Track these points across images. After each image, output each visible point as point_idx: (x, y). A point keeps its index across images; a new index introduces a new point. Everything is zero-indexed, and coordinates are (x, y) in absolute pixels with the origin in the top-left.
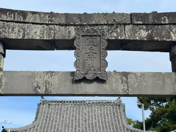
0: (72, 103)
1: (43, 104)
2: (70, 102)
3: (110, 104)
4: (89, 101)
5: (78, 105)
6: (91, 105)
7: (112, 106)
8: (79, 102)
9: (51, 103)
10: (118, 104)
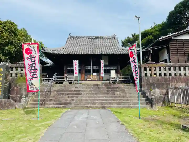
3: (109, 38)
4: (97, 36)
9: (74, 38)
10: (114, 38)
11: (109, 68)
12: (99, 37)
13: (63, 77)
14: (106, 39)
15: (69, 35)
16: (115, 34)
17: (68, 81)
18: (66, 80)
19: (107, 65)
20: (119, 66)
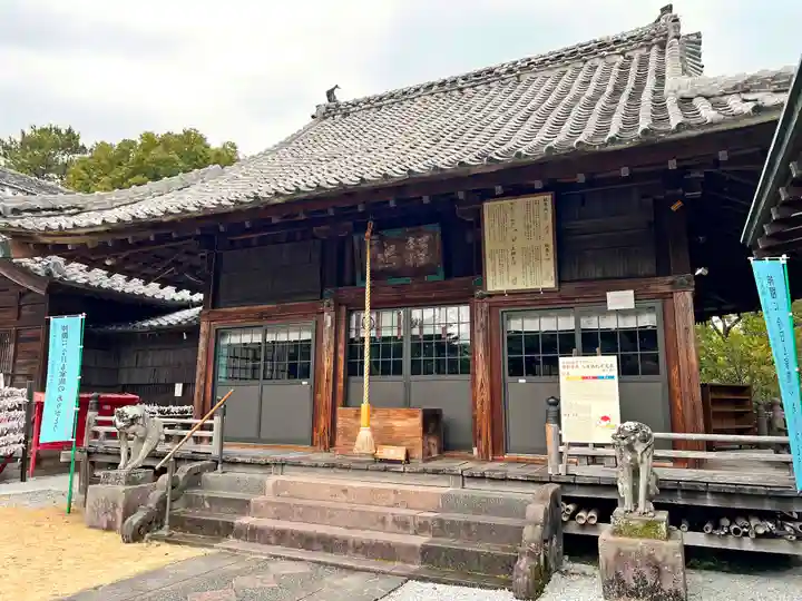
3: (612, 50)
4: (515, 62)
7: (622, 54)
10: (658, 37)
11: (567, 324)
12: (525, 64)
16: (668, 9)
19: (546, 291)
20: (685, 300)
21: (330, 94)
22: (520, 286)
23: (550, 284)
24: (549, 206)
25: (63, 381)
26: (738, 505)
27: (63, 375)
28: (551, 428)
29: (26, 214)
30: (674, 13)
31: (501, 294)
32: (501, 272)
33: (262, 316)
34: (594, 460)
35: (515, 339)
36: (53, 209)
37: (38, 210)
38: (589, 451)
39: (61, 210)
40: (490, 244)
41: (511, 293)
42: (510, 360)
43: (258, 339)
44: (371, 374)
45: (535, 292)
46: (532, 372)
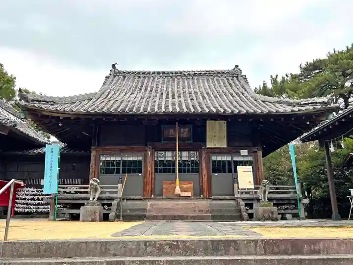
0: (161, 74)
1: (115, 76)
2: (159, 73)
3: (222, 75)
4: (189, 72)
5: (172, 77)
6: (192, 77)
7: (225, 77)
8: (172, 73)
9: (127, 75)
10: (235, 75)
11: (229, 158)
12: (193, 73)
13: (87, 188)
14: (215, 79)
15: (111, 68)
16: (237, 66)
17: (99, 199)
18: (91, 199)
19: (224, 148)
20: (260, 153)
21: (114, 66)
22: (217, 146)
23: (225, 146)
24: (226, 124)
25: (51, 170)
26: (281, 202)
27: (51, 167)
28: (236, 185)
29: (36, 102)
30: (239, 67)
31: (211, 148)
32: (211, 142)
33: (121, 151)
34: (246, 193)
35: (214, 162)
36: (45, 101)
37: (40, 101)
38: (246, 191)
39: (48, 102)
40: (208, 134)
41: (214, 148)
42: (213, 168)
43: (118, 159)
44: (179, 172)
45: (221, 148)
46: (219, 172)
